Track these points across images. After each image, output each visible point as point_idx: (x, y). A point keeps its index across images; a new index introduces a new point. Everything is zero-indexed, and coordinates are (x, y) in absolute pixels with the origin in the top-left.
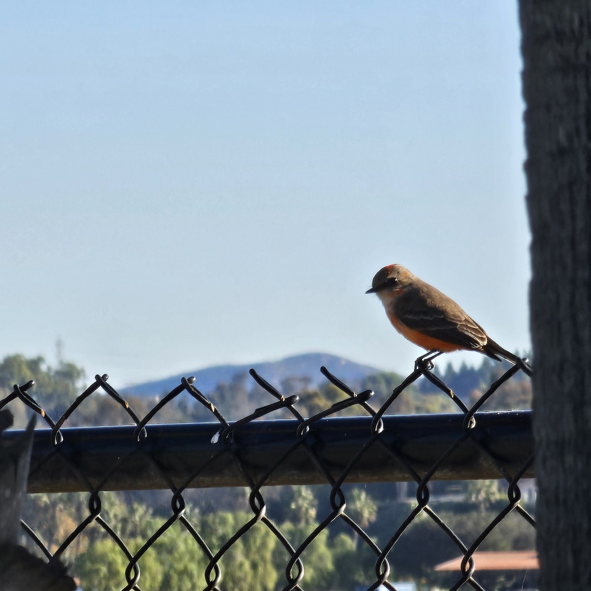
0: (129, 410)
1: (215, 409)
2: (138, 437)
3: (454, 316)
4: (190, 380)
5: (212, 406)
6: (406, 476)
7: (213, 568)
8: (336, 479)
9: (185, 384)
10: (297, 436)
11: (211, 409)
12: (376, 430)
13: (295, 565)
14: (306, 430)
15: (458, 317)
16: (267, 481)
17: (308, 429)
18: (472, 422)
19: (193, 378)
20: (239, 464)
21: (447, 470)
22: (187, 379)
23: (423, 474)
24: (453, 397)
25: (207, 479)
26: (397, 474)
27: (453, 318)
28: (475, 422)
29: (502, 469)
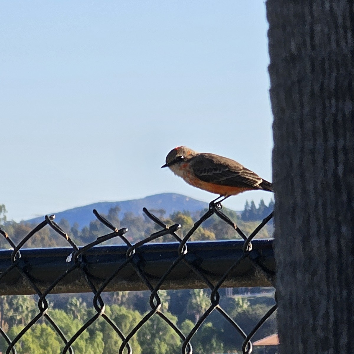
0: (8, 238)
1: (69, 238)
2: (15, 258)
3: (235, 167)
4: (51, 217)
5: (67, 236)
6: (204, 284)
7: (68, 350)
8: (154, 287)
9: (47, 220)
10: (127, 257)
11: (66, 237)
12: (182, 252)
13: (125, 348)
14: (133, 252)
15: (238, 167)
16: (106, 288)
17: (134, 251)
18: (249, 247)
19: (53, 216)
20: (86, 277)
21: (232, 280)
22: (49, 216)
23: (215, 283)
24: (236, 228)
25: (64, 288)
26: (197, 283)
27: (235, 169)
28: (251, 246)
29: (270, 279)
